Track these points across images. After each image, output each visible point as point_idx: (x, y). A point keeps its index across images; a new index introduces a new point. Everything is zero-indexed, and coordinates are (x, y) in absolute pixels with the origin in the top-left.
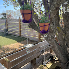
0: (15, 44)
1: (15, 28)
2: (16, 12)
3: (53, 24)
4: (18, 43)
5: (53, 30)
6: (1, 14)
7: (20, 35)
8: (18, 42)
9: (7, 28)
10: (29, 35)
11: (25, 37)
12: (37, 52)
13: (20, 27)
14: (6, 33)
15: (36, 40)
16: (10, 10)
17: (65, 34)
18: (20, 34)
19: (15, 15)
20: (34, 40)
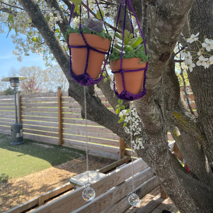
0: (43, 172)
1: (46, 119)
2: (50, 72)
3: (160, 107)
4: (52, 168)
5: (158, 124)
6: (3, 80)
7: (62, 142)
8: (53, 164)
9: (21, 122)
10: (90, 140)
11: (75, 147)
12: (115, 198)
13: (62, 116)
14: (18, 135)
15: (113, 157)
16: (33, 67)
17: (203, 134)
18: (62, 136)
19: (45, 81)
20: (105, 155)
